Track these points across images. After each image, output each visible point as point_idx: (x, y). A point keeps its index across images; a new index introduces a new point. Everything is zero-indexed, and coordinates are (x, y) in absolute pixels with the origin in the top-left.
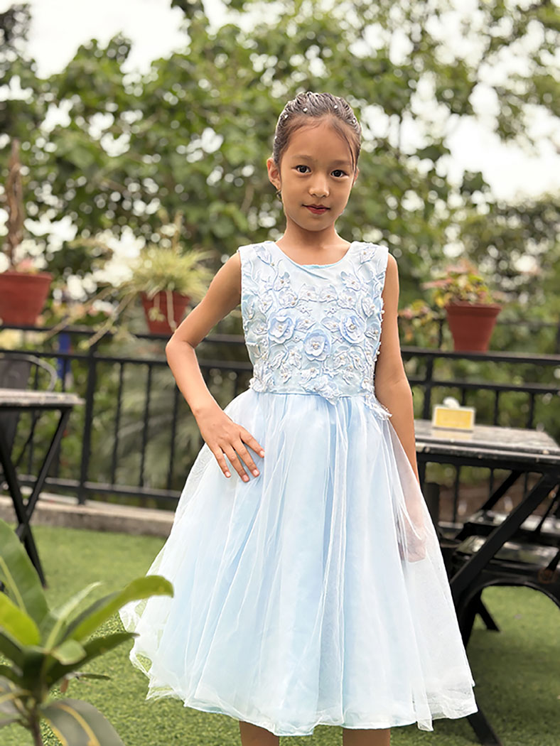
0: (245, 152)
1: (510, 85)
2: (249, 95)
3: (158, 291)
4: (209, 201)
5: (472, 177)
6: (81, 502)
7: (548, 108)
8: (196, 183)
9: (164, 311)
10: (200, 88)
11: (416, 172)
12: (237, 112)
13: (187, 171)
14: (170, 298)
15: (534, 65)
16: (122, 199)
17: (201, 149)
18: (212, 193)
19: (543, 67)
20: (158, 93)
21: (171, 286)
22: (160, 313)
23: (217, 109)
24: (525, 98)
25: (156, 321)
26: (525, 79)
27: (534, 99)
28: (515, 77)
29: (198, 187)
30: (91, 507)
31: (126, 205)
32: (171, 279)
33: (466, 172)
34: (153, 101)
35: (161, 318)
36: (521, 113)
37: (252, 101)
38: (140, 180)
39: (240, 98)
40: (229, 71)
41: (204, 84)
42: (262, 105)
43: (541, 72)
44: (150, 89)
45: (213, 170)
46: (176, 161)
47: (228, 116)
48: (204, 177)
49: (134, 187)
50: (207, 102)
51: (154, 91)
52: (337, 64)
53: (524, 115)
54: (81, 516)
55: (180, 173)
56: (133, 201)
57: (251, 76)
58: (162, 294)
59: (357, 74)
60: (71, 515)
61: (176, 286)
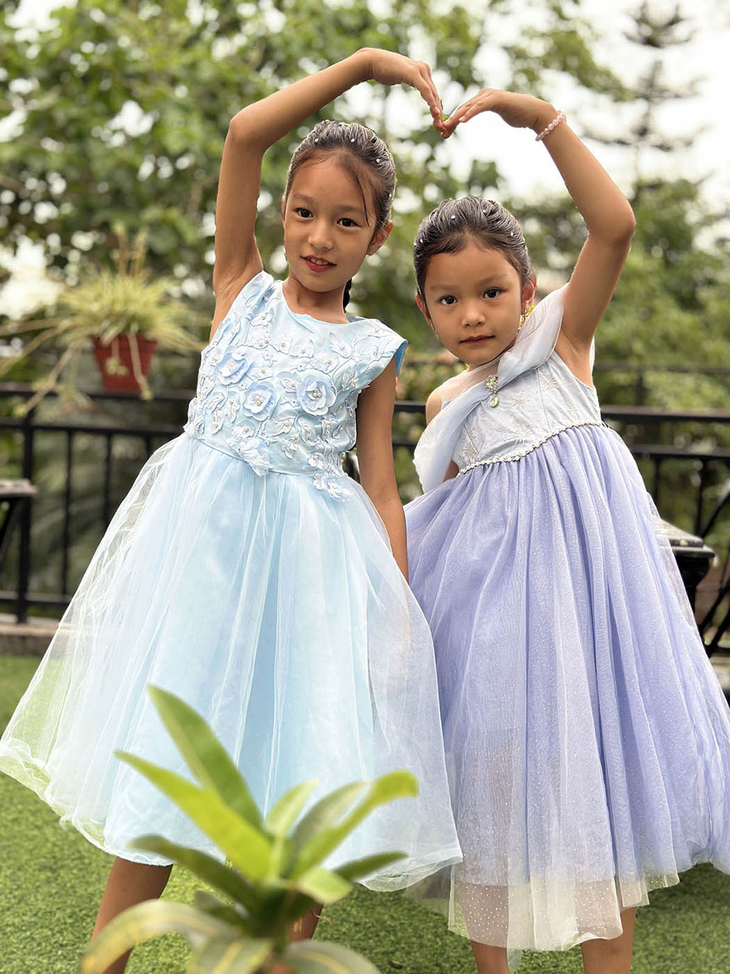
0: (188, 136)
1: (524, 43)
2: (187, 57)
3: (117, 334)
4: (142, 205)
5: (484, 168)
6: (21, 620)
7: (573, 74)
8: (122, 177)
9: (126, 360)
10: (120, 48)
11: (410, 161)
12: (174, 82)
13: (110, 163)
14: (133, 344)
15: (553, 17)
16: (18, 201)
17: (122, 130)
18: (146, 191)
19: (566, 22)
20: (64, 55)
21: (134, 328)
22: (121, 364)
23: (145, 77)
24: (545, 63)
25: (115, 375)
26: (543, 35)
27: (557, 64)
28: (529, 33)
29: (127, 185)
30: (36, 626)
31: (25, 208)
32: (133, 318)
33: (475, 162)
34: (58, 66)
35: (122, 371)
36: (539, 82)
37: (193, 66)
38: (42, 176)
39: (176, 62)
40: (158, 24)
41: (125, 41)
42: (206, 73)
43: (563, 26)
44: (54, 49)
45: (143, 161)
46: (94, 149)
47: (162, 87)
48: (134, 170)
49: (32, 183)
50: (131, 69)
51: (59, 52)
52: (303, 16)
53: (543, 83)
54: (23, 638)
55: (101, 166)
56: (34, 204)
57: (187, 32)
58: (122, 338)
59: (331, 31)
60: (10, 637)
61: (140, 327)
